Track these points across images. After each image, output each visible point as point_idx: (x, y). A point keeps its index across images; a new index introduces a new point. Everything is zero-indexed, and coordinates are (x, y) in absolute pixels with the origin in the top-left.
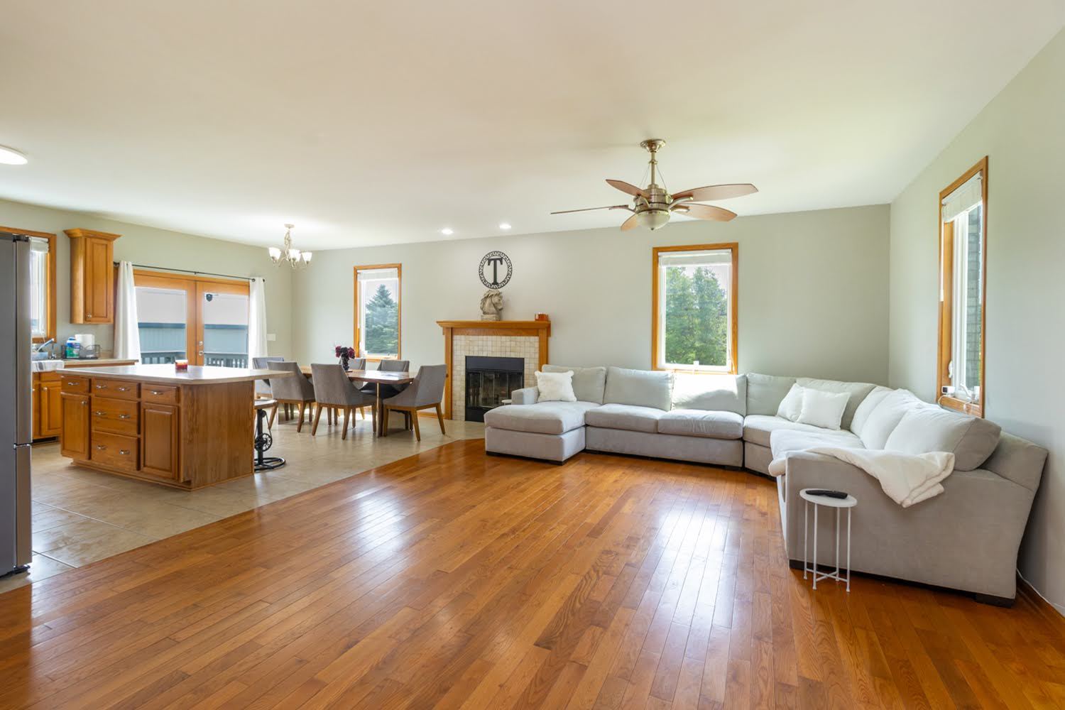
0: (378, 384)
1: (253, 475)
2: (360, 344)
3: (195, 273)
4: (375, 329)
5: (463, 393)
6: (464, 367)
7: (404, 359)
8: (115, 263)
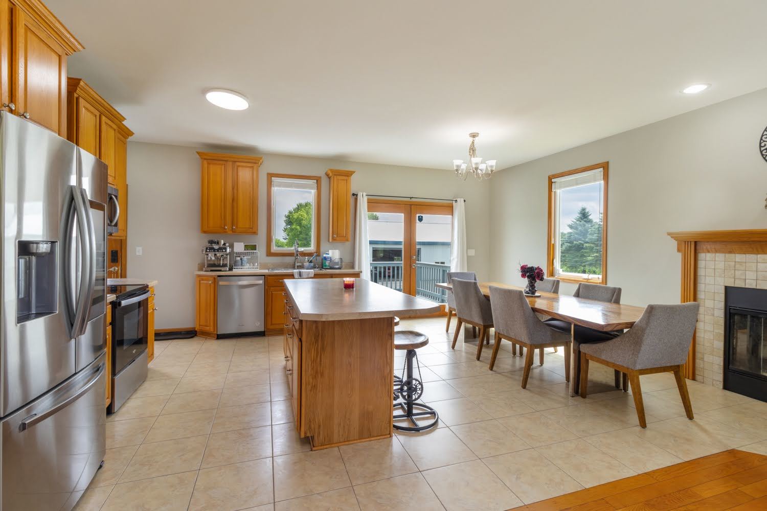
0: (572, 326)
1: (391, 436)
2: (555, 261)
3: (411, 198)
4: (576, 244)
5: (720, 345)
6: (722, 305)
7: (611, 284)
8: (354, 195)
